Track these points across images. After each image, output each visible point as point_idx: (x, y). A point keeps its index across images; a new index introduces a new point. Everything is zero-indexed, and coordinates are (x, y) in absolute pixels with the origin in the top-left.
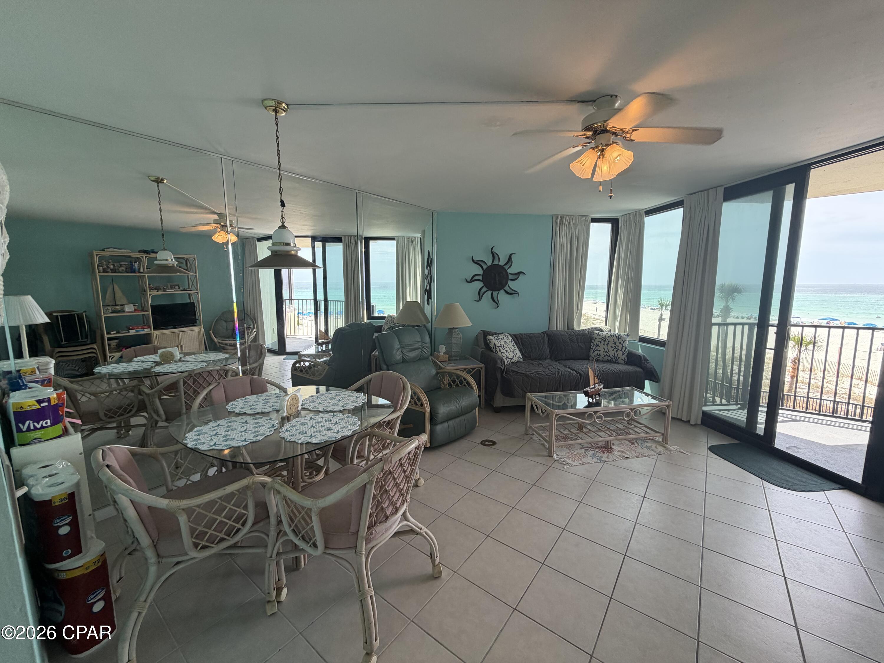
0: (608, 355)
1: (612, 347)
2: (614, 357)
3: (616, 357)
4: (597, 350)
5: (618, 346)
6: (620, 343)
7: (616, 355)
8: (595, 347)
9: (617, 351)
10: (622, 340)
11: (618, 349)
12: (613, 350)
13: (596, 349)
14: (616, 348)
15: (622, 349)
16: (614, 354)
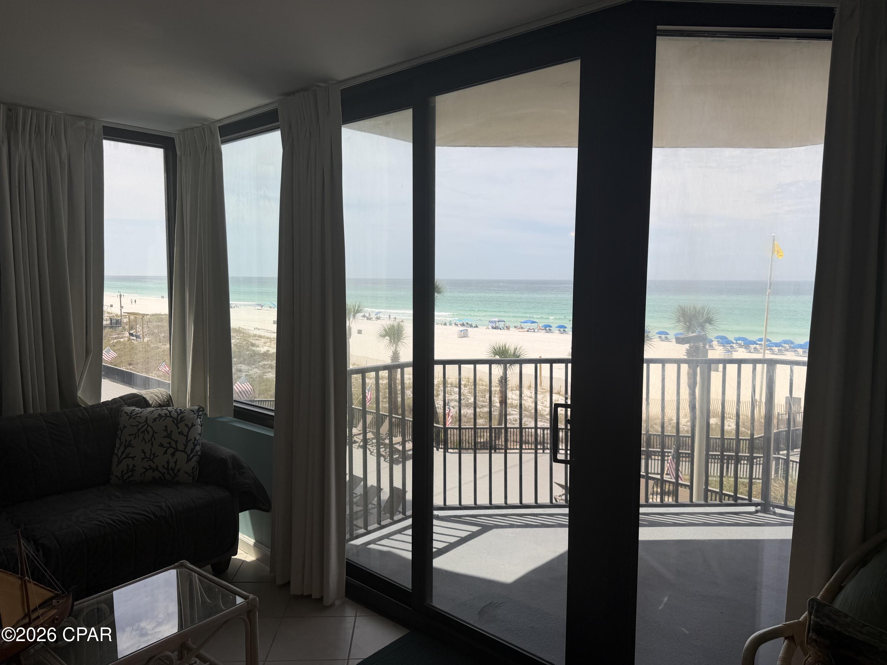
0: (154, 466)
1: (161, 445)
2: (167, 469)
3: (173, 470)
4: (127, 457)
5: (176, 442)
6: (181, 433)
7: (172, 465)
8: (122, 449)
9: (173, 454)
10: (186, 425)
11: (176, 449)
12: (165, 453)
13: (124, 455)
14: (171, 447)
15: (186, 446)
16: (168, 463)
